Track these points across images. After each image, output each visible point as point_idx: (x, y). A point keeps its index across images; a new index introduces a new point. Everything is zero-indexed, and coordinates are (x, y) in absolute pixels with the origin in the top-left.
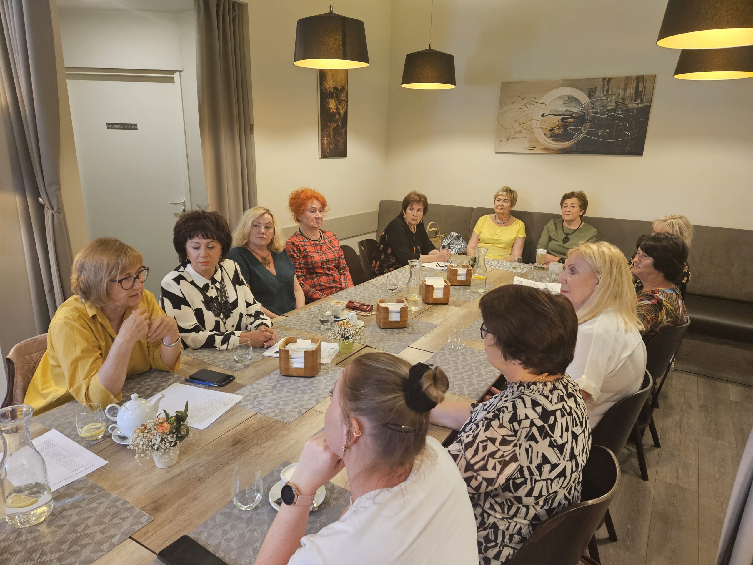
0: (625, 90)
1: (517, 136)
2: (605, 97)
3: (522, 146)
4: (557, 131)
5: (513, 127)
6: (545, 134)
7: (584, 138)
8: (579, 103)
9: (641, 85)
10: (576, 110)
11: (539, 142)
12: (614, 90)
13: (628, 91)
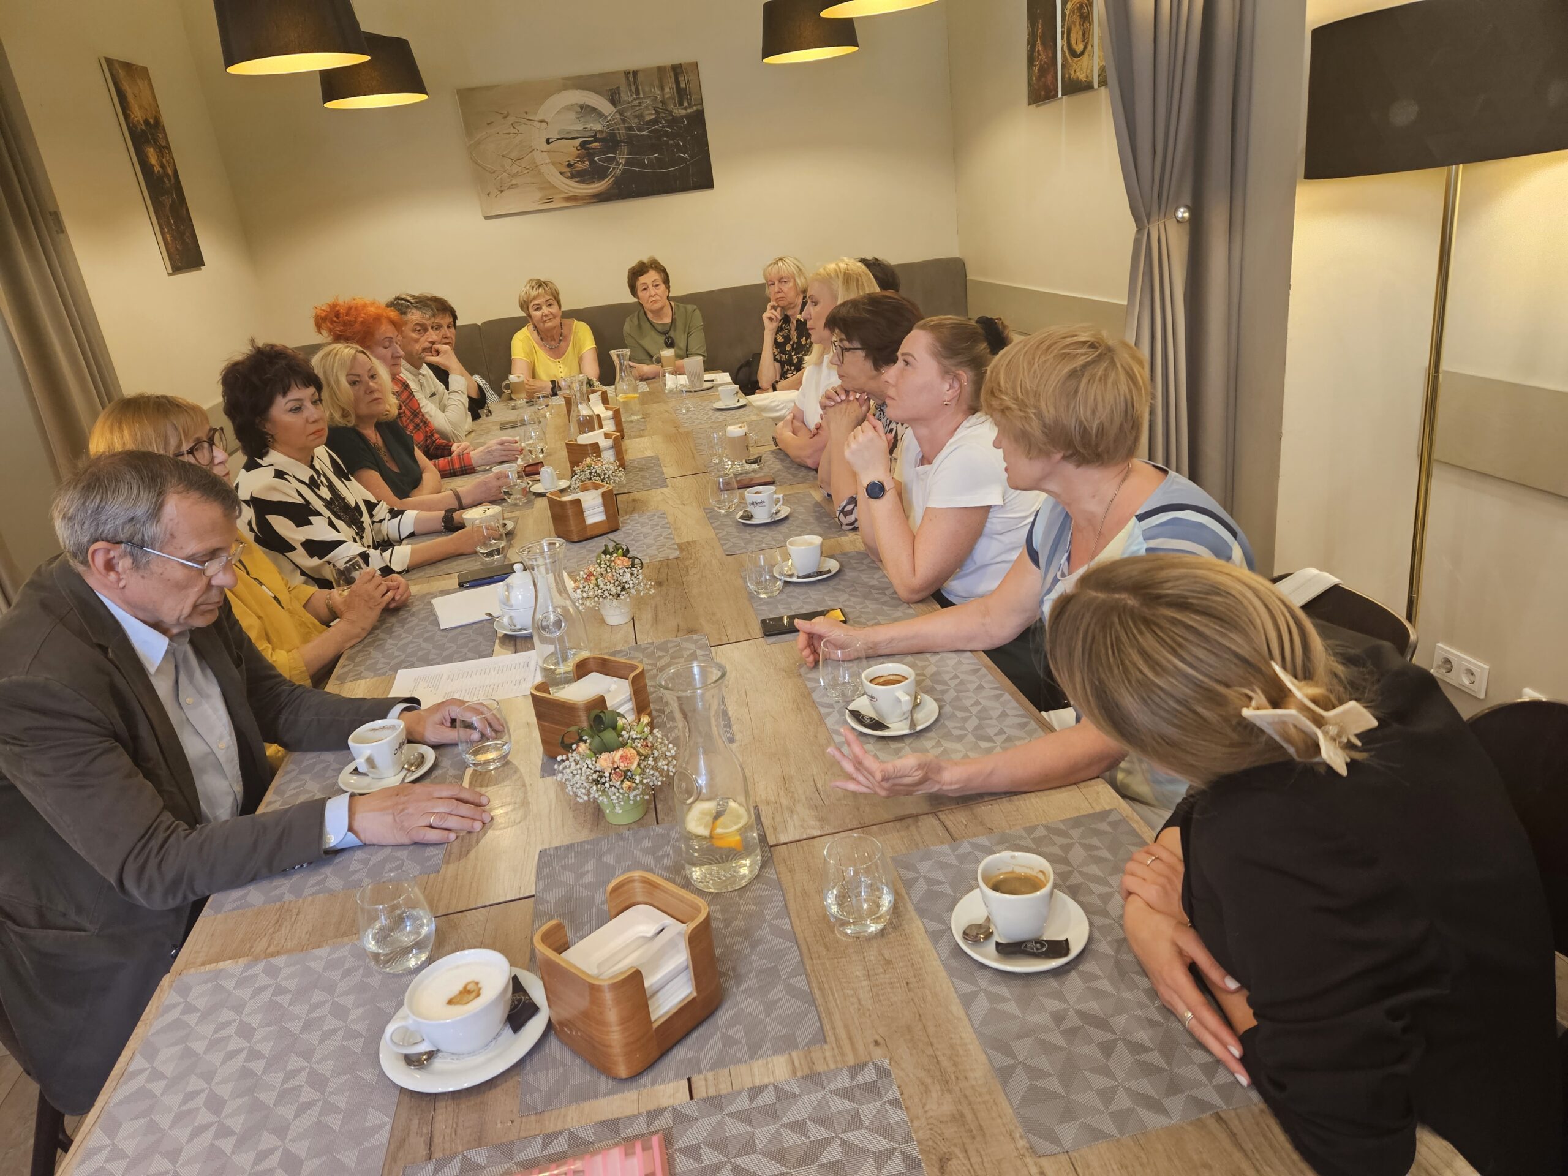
0: (662, 89)
1: (514, 182)
2: (636, 103)
3: (531, 199)
4: (580, 166)
5: (503, 166)
6: (561, 173)
7: (624, 171)
8: (600, 115)
9: (681, 79)
10: (599, 127)
11: (555, 187)
12: (647, 89)
13: (667, 90)
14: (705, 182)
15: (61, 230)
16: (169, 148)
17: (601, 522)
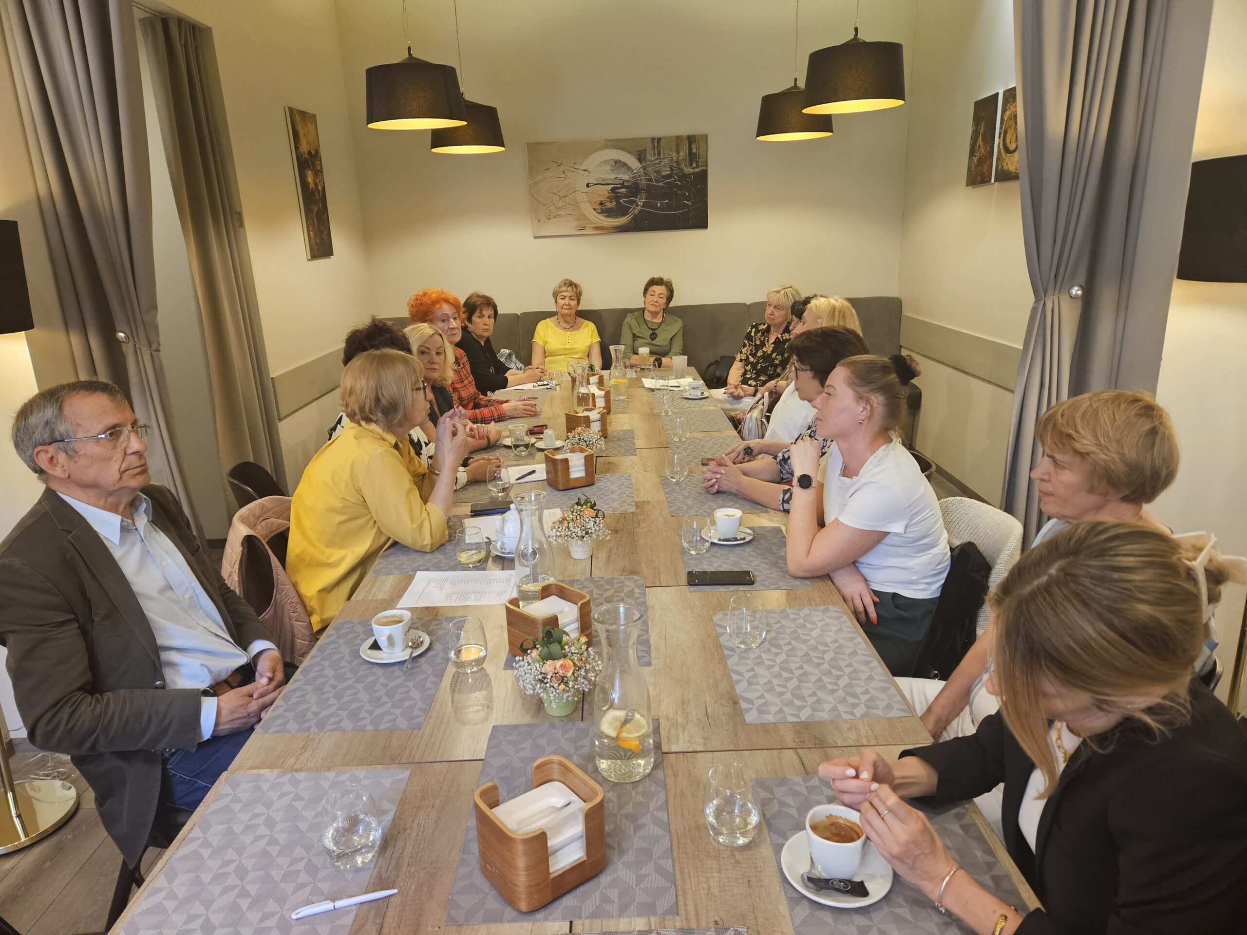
0: (678, 153)
1: (559, 213)
2: (657, 161)
3: (570, 227)
4: (609, 205)
5: (552, 201)
6: (594, 209)
7: (641, 211)
8: (629, 168)
9: (693, 146)
10: (627, 178)
11: (588, 219)
12: (667, 152)
13: (682, 154)
14: (703, 224)
15: (242, 225)
16: (322, 172)
17: (581, 477)
